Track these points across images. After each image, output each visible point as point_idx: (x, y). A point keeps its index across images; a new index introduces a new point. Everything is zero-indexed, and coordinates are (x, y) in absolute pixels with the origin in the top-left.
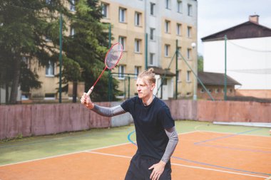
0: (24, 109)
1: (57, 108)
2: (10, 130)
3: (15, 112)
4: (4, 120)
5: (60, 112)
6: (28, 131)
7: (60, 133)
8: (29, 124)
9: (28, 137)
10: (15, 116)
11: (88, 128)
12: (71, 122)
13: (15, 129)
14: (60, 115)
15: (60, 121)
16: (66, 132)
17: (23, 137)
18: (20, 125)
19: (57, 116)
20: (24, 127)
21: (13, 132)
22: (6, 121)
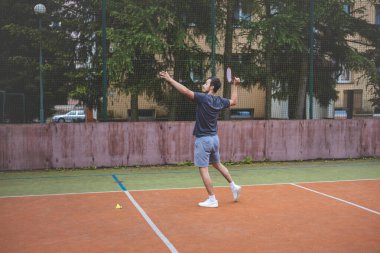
0: (255, 127)
1: (305, 125)
2: (235, 152)
3: (243, 130)
4: (227, 138)
5: (310, 132)
6: (260, 154)
7: (309, 160)
8: (262, 146)
9: (260, 162)
10: (242, 135)
11: (357, 155)
12: (328, 145)
13: (242, 151)
14: (309, 136)
15: (310, 144)
16: (319, 159)
17: (254, 162)
18: (250, 146)
19: (305, 137)
20: (255, 148)
21: (239, 154)
22: (230, 140)
